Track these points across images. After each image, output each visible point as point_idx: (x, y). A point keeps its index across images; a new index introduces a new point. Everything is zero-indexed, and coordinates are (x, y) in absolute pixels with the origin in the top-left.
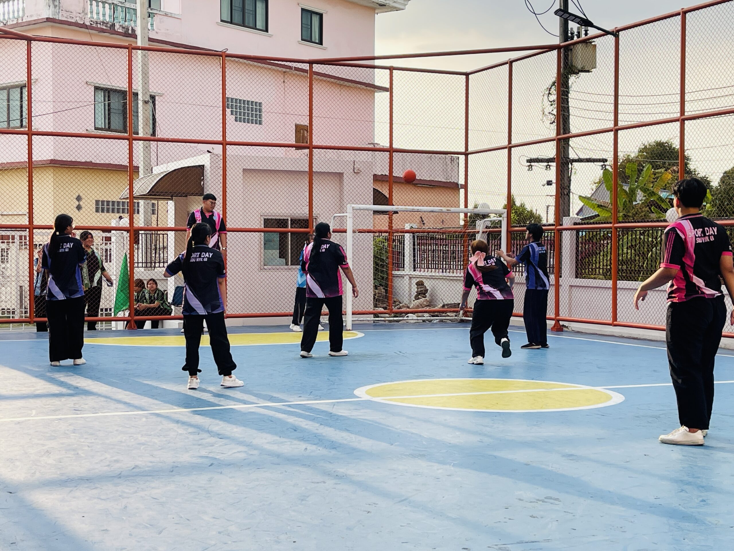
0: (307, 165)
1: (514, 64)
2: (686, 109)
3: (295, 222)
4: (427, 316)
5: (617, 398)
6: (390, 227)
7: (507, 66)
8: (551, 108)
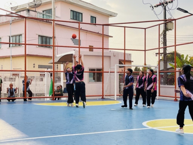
0: (102, 54)
1: (160, 25)
6: (124, 71)
7: (158, 26)
8: (162, 40)
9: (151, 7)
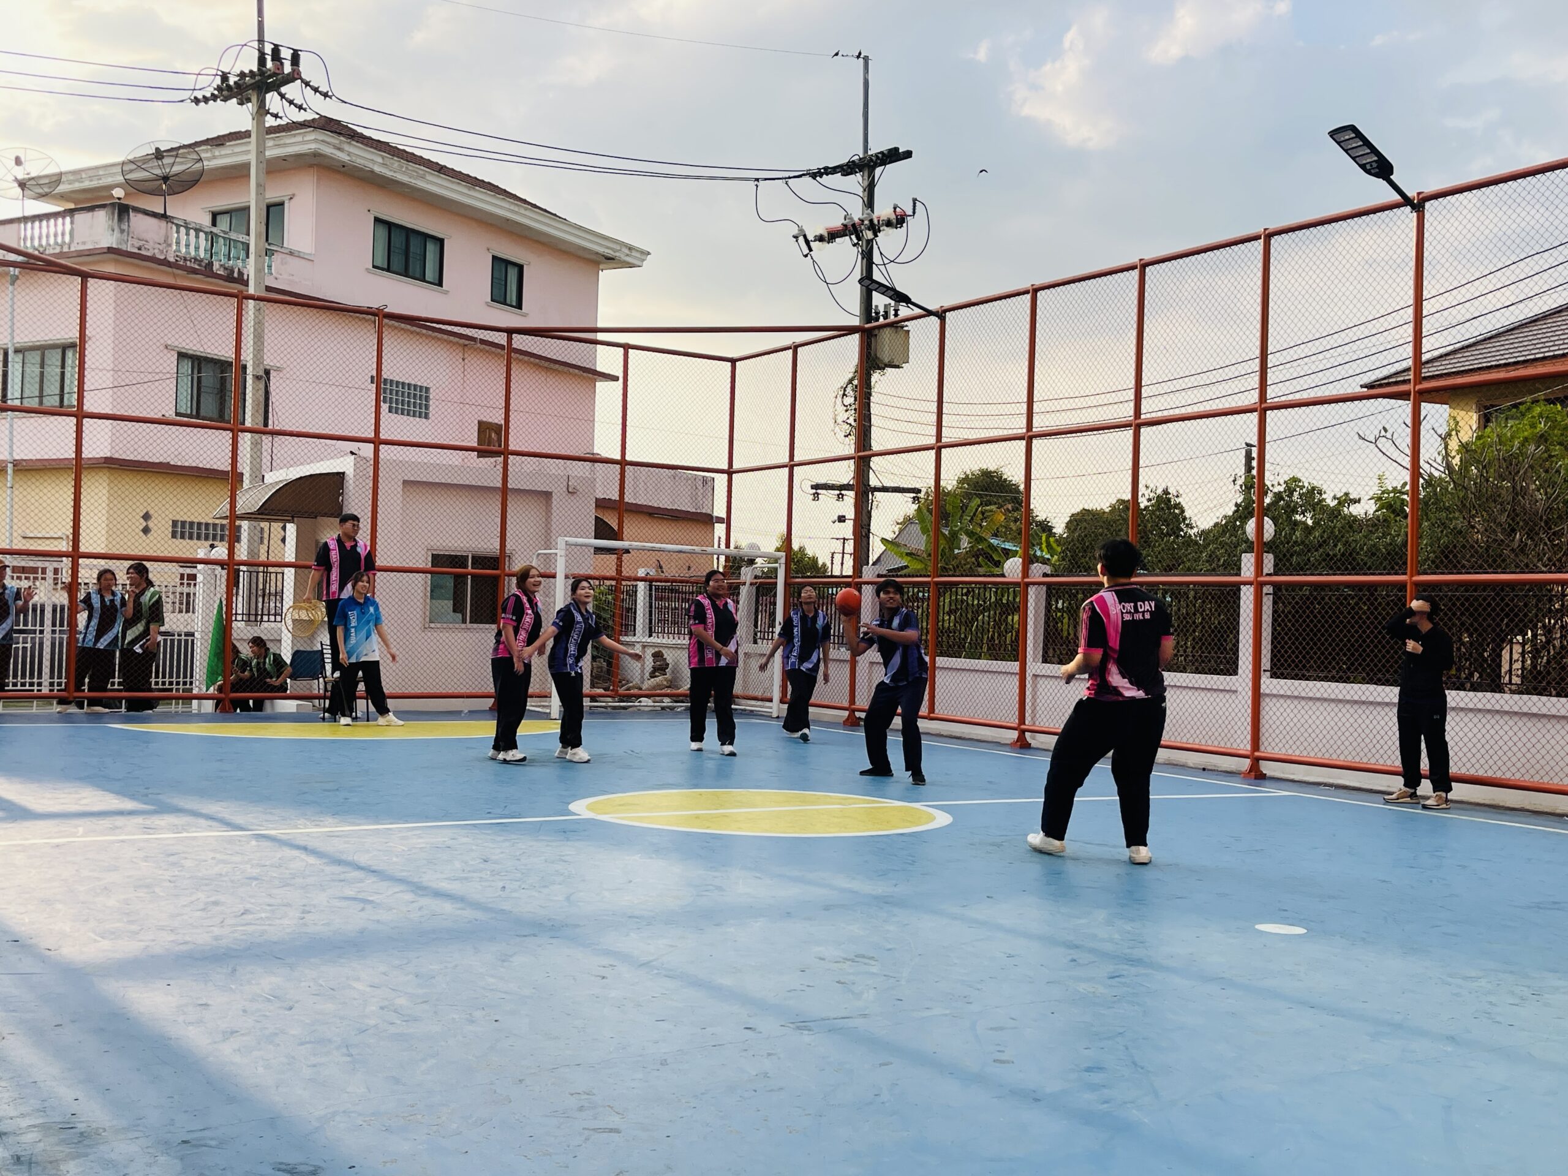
0: (500, 479)
1: (799, 349)
2: (1035, 423)
3: (481, 561)
4: (667, 702)
5: (943, 819)
6: (619, 571)
7: (790, 352)
8: (846, 415)
9: (801, 239)
